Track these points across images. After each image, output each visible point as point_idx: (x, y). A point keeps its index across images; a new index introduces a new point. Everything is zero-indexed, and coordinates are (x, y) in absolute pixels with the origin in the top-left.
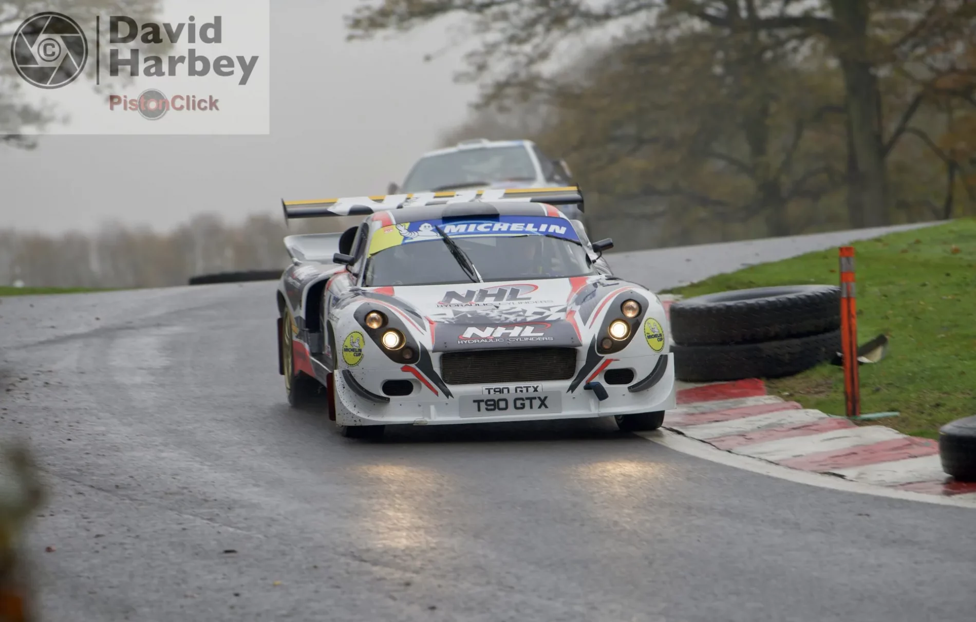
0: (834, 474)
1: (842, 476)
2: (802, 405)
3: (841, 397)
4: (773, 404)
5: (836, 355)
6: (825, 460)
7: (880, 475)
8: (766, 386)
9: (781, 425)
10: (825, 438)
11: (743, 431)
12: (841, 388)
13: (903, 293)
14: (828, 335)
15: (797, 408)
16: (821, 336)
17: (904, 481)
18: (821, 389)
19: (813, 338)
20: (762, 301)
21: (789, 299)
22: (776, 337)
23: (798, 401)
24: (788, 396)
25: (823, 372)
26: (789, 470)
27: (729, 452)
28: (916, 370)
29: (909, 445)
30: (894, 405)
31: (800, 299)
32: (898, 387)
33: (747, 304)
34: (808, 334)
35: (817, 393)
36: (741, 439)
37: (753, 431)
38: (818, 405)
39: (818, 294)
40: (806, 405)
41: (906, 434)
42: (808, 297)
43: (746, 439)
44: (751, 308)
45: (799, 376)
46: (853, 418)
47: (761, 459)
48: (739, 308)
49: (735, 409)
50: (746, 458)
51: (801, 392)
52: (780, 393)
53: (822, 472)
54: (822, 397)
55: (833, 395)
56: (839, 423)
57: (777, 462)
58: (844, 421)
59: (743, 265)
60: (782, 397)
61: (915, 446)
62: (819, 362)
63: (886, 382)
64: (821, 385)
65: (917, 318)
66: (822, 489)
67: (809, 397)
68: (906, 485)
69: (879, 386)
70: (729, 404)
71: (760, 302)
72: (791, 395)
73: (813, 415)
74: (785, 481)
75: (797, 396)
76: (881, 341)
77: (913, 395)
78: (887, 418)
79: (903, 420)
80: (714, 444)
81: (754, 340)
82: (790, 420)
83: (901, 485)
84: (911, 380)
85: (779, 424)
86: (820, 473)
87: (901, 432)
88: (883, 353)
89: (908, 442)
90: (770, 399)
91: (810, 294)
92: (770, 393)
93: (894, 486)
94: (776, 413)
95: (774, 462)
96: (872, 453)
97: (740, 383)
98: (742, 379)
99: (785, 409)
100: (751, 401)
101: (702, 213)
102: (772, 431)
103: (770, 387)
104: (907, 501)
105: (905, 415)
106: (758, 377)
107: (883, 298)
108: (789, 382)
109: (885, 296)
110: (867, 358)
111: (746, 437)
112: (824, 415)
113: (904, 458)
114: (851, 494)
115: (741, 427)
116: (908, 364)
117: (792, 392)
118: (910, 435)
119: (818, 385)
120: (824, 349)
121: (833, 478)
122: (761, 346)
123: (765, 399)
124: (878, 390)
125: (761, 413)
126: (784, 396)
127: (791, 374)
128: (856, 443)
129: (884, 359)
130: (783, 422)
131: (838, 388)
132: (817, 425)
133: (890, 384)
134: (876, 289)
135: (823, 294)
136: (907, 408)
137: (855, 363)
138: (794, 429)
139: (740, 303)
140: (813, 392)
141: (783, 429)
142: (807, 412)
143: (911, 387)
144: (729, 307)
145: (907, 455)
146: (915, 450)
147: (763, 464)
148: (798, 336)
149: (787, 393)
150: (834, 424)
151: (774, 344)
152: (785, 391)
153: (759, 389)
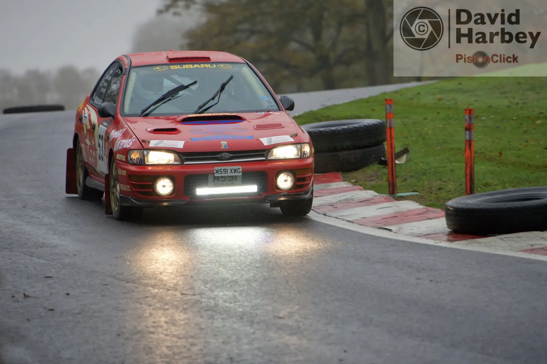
0: (386, 229)
1: (390, 230)
2: (363, 188)
3: (386, 184)
4: (347, 187)
5: (381, 159)
6: (380, 221)
7: (411, 230)
8: (342, 176)
9: (353, 199)
10: (379, 207)
11: (331, 203)
12: (385, 178)
13: (414, 123)
14: (376, 148)
15: (361, 190)
16: (372, 148)
17: (425, 233)
18: (373, 178)
19: (368, 149)
20: (339, 128)
21: (355, 127)
22: (348, 149)
23: (361, 185)
24: (354, 182)
25: (374, 168)
26: (360, 226)
27: (325, 215)
28: (426, 168)
29: (426, 212)
30: (415, 188)
31: (361, 127)
32: (417, 178)
33: (331, 130)
34: (366, 147)
35: (370, 181)
36: (331, 207)
37: (337, 203)
38: (372, 188)
39: (371, 124)
40: (366, 188)
41: (424, 206)
42: (365, 126)
43: (333, 207)
44: (333, 132)
45: (360, 171)
46: (393, 196)
47: (343, 220)
48: (327, 132)
49: (325, 190)
50: (334, 219)
51: (362, 180)
52: (350, 180)
53: (378, 227)
54: (373, 183)
55: (380, 183)
56: (386, 199)
57: (353, 221)
58: (388, 197)
59: (322, 105)
60: (352, 183)
61: (430, 213)
62: (372, 163)
63: (410, 175)
64: (373, 176)
65: (424, 138)
66: (380, 237)
67: (366, 183)
68: (427, 236)
69: (406, 177)
70: (322, 187)
71: (338, 129)
72: (356, 182)
73: (370, 194)
74: (358, 232)
75: (360, 182)
76: (406, 151)
77: (426, 183)
78: (412, 196)
79: (421, 197)
80: (315, 210)
81: (335, 150)
82: (357, 196)
83: (424, 235)
84: (424, 174)
85: (351, 199)
86: (377, 228)
87: (421, 204)
88: (407, 158)
89: (426, 210)
90: (345, 184)
91: (366, 124)
92: (344, 180)
93: (419, 236)
94: (350, 193)
95: (351, 221)
96: (406, 216)
97: (328, 174)
98: (329, 172)
99: (354, 190)
100: (334, 185)
101: (286, 73)
102: (348, 203)
103: (344, 177)
104: (429, 245)
105: (422, 194)
106: (337, 171)
107: (404, 126)
108: (355, 174)
109: (405, 125)
110: (398, 161)
111: (334, 207)
112: (376, 194)
113: (424, 220)
114: (396, 241)
115: (329, 200)
116: (421, 165)
117: (357, 180)
118: (426, 206)
119: (371, 176)
120: (374, 156)
121: (385, 231)
122: (339, 153)
123: (342, 184)
124: (406, 179)
125: (341, 192)
126: (353, 182)
127: (356, 169)
128: (395, 211)
129: (408, 161)
130: (353, 198)
131: (382, 178)
132: (372, 200)
133: (411, 176)
134: (399, 121)
135: (374, 124)
136: (423, 190)
137: (394, 164)
138: (360, 202)
139: (327, 129)
140: (369, 180)
141: (354, 202)
142: (367, 192)
143: (424, 178)
144: (321, 132)
145: (426, 217)
146: (430, 215)
147: (344, 222)
148: (360, 148)
149: (354, 181)
150: (383, 199)
151: (346, 152)
152: (353, 179)
153: (338, 178)
